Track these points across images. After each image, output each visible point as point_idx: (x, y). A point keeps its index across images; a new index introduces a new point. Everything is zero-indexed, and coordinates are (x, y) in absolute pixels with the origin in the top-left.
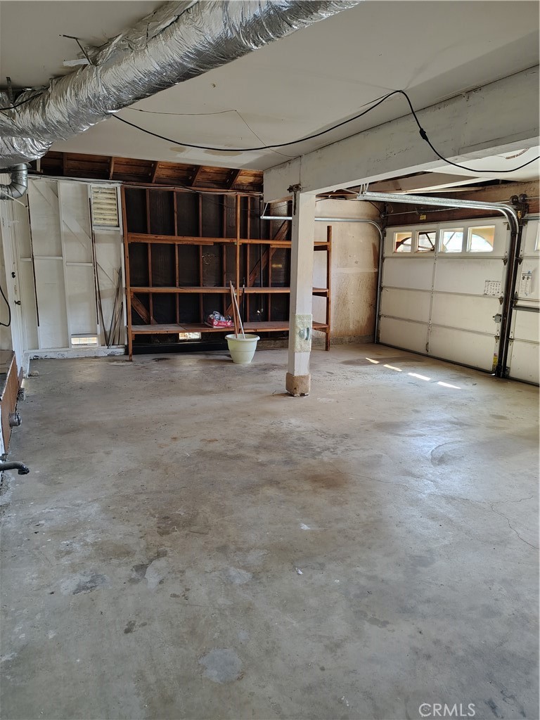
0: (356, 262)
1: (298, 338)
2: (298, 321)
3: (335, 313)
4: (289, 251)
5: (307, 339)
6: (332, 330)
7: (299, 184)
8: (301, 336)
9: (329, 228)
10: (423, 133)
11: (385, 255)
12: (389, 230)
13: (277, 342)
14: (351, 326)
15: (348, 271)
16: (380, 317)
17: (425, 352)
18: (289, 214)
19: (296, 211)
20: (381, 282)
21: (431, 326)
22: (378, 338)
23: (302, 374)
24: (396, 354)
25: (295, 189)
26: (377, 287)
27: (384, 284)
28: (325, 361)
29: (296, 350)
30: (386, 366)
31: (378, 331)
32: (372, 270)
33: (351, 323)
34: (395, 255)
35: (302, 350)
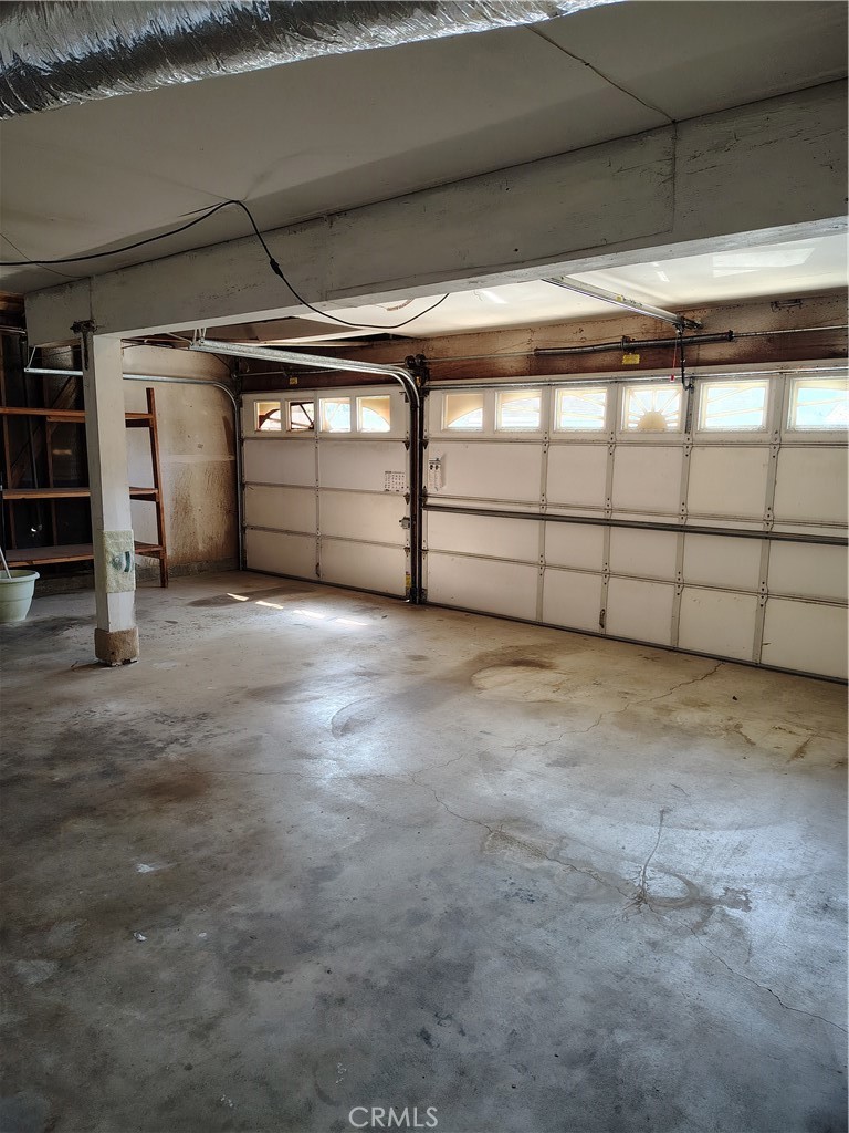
0: (200, 446)
1: (110, 570)
2: (109, 542)
3: (172, 527)
4: (81, 428)
5: (127, 570)
6: (169, 553)
7: (91, 321)
8: (117, 565)
9: (150, 392)
10: (274, 265)
11: (244, 435)
12: (246, 397)
13: (74, 579)
14: (201, 547)
15: (187, 459)
16: (244, 529)
17: (315, 577)
18: (77, 367)
19: (90, 364)
20: (242, 476)
21: (320, 539)
22: (245, 562)
23: (124, 628)
24: (273, 584)
25: (85, 328)
26: (234, 483)
27: (246, 479)
28: (162, 603)
29: (109, 590)
30: (260, 603)
31: (244, 551)
32: (227, 458)
33: (200, 541)
34: (258, 435)
35: (120, 588)
